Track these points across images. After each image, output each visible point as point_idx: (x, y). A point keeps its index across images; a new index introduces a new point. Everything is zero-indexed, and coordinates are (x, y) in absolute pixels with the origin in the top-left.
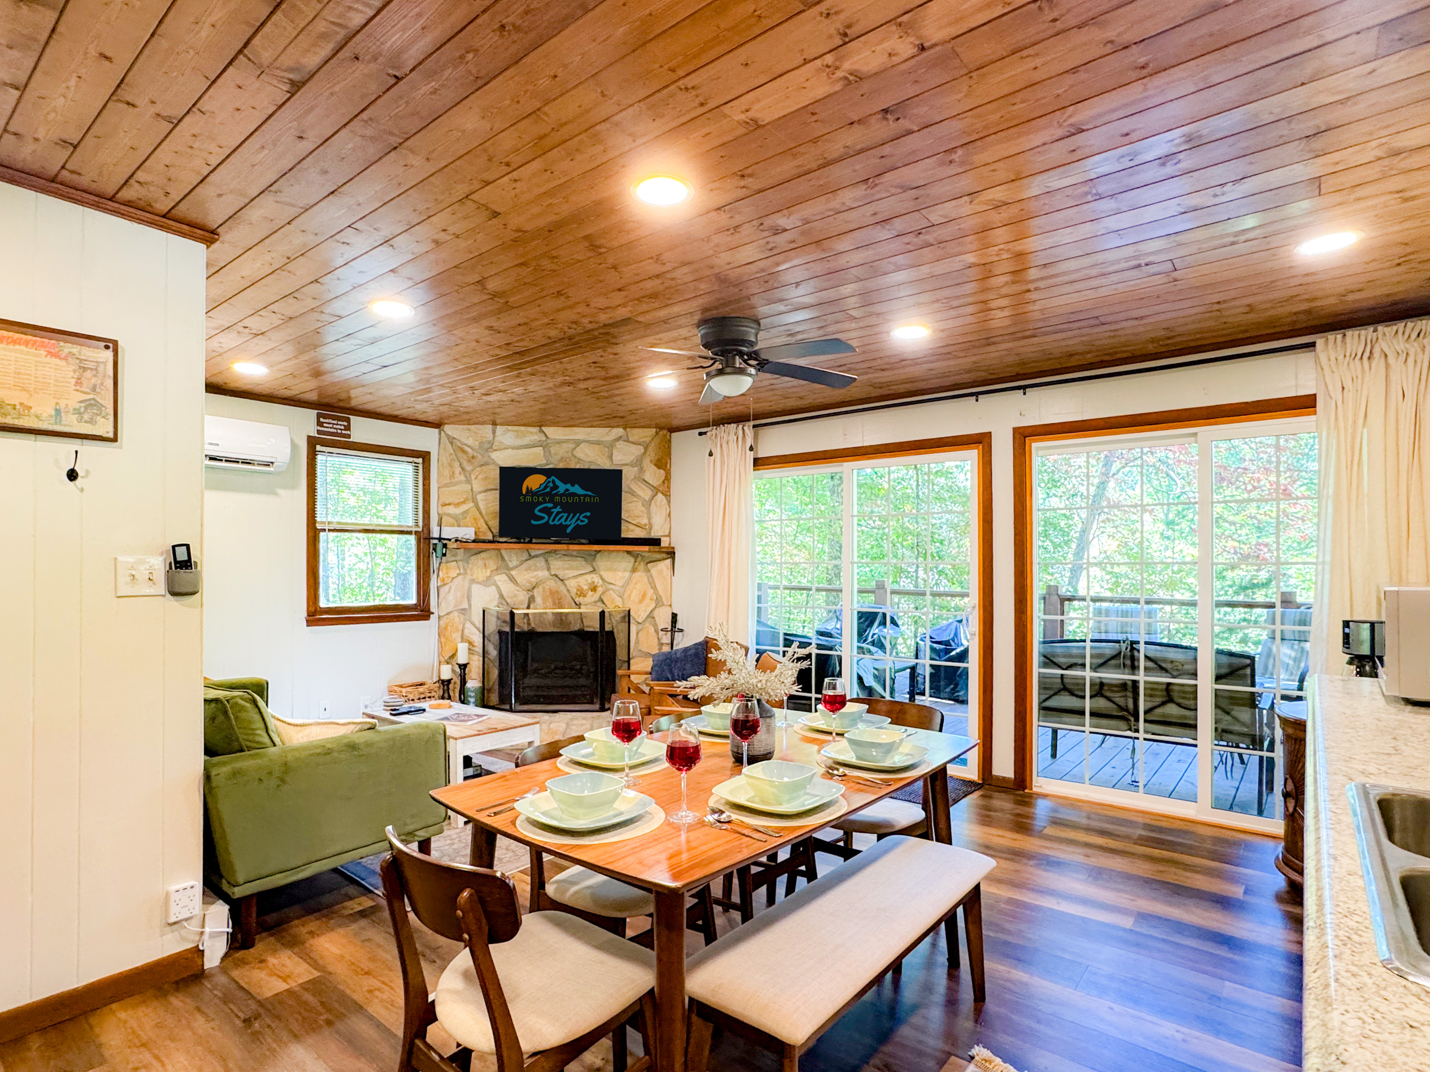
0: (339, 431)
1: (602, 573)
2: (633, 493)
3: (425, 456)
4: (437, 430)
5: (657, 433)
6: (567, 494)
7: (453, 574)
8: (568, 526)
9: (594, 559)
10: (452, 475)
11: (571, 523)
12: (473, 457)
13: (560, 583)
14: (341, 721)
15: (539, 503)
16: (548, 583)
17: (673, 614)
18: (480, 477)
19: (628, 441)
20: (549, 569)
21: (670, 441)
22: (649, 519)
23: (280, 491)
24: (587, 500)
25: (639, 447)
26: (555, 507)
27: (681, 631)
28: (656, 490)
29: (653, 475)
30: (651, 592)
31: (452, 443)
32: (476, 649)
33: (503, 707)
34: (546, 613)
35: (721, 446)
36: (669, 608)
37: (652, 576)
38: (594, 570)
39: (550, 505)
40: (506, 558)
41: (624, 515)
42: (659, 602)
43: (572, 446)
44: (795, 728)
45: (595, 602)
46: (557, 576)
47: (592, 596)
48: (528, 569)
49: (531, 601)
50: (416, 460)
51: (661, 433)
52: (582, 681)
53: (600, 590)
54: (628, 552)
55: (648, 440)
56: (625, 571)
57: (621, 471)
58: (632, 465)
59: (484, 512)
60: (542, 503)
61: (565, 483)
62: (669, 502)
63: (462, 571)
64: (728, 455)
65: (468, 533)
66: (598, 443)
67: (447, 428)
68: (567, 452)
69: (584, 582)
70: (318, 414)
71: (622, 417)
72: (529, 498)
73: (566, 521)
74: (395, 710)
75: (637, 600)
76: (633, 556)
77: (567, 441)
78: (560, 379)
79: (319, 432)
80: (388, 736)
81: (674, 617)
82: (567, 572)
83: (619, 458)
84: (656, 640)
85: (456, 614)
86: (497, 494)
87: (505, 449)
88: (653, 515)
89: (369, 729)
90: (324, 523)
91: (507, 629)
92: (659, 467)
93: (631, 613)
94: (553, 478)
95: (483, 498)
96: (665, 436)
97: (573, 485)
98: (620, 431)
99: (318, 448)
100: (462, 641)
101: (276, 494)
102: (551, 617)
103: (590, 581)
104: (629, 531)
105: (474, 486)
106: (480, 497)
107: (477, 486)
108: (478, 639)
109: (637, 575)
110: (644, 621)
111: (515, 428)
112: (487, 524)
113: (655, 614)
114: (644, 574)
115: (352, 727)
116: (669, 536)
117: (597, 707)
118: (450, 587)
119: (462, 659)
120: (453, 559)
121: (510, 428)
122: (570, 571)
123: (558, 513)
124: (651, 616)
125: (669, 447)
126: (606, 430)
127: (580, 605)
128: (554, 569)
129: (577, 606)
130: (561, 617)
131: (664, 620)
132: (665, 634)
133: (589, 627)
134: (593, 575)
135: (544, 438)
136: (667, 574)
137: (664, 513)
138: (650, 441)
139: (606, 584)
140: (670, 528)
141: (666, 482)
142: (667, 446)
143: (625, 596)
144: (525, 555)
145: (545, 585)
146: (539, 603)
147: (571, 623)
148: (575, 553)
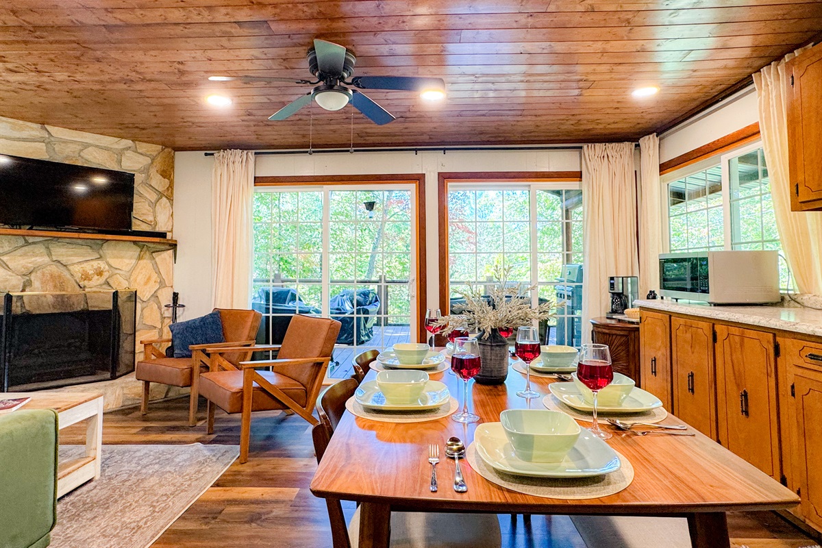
1: (109, 260)
2: (141, 195)
5: (163, 150)
9: (101, 248)
13: (62, 268)
16: (49, 268)
17: (174, 294)
19: (136, 152)
20: (50, 255)
21: (173, 157)
22: (155, 217)
25: (147, 158)
27: (183, 306)
28: (161, 195)
29: (158, 182)
30: (155, 277)
34: (45, 296)
35: (228, 165)
36: (170, 289)
37: (156, 263)
38: (100, 258)
41: (134, 214)
42: (162, 284)
43: (80, 147)
45: (101, 285)
46: (59, 262)
47: (98, 279)
48: (25, 254)
49: (26, 286)
51: (166, 150)
52: (83, 356)
53: (106, 275)
54: (135, 242)
55: (155, 154)
56: (131, 258)
57: (134, 175)
58: (141, 172)
62: (172, 205)
64: (233, 172)
66: (107, 149)
68: (74, 152)
69: (90, 268)
75: (142, 283)
76: (139, 246)
77: (74, 142)
81: (175, 296)
82: (70, 258)
83: (128, 164)
84: (159, 314)
88: (158, 214)
92: (164, 177)
93: (138, 294)
96: (170, 152)
98: (129, 143)
102: (50, 299)
103: (95, 267)
104: (137, 226)
109: (142, 262)
110: (149, 300)
111: (11, 120)
113: (159, 293)
114: (149, 261)
116: (171, 231)
117: (108, 375)
122: (75, 258)
124: (155, 296)
125: (173, 162)
126: (117, 139)
127: (85, 287)
128: (55, 255)
129: (81, 287)
130: (61, 299)
131: (166, 298)
132: (168, 310)
133: (94, 307)
134: (99, 262)
135: (47, 136)
136: (170, 262)
137: (168, 213)
138: (156, 156)
139: (112, 269)
140: (173, 226)
141: (170, 189)
142: (171, 161)
143: (131, 279)
144: (21, 241)
145: (44, 270)
146: (36, 286)
147: (73, 304)
148: (79, 241)
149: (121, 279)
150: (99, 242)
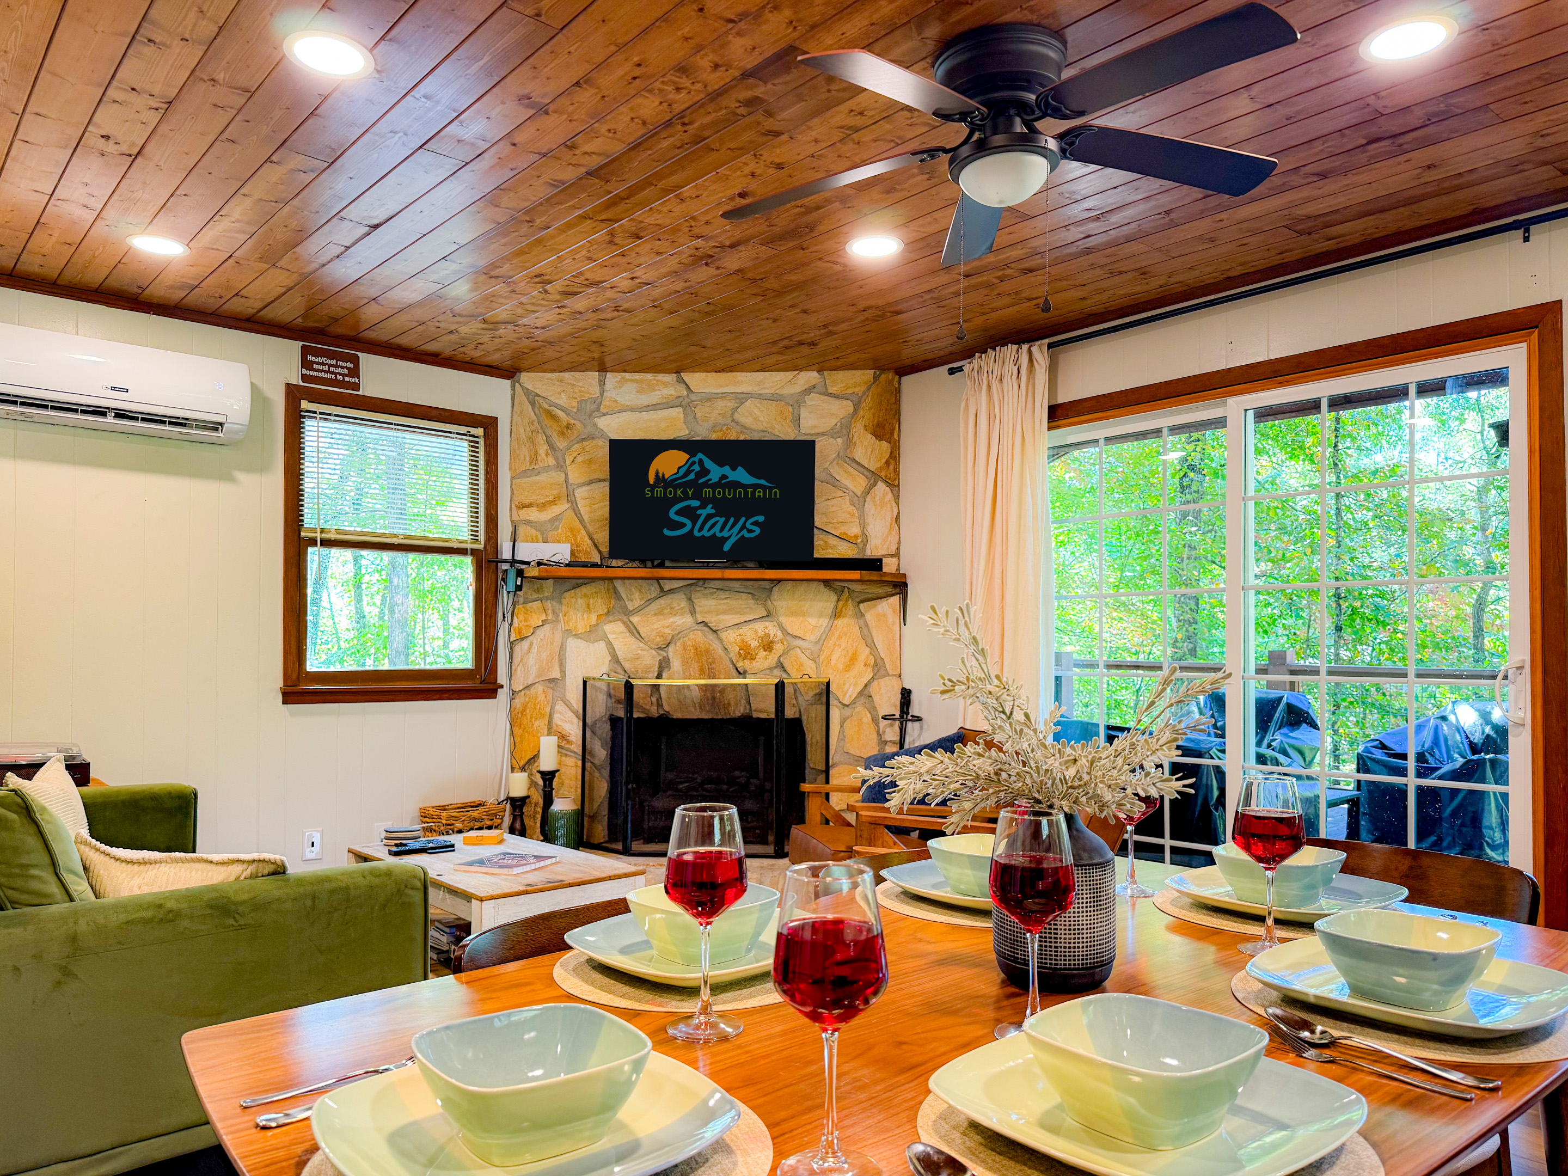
0: (340, 378)
1: (783, 619)
2: (835, 483)
3: (489, 424)
4: (508, 383)
5: (876, 378)
6: (723, 483)
7: (536, 620)
8: (725, 540)
9: (769, 597)
10: (534, 458)
11: (732, 534)
12: (568, 426)
13: (711, 636)
14: (216, 857)
15: (677, 500)
16: (692, 636)
17: (904, 689)
18: (580, 459)
19: (825, 393)
20: (693, 612)
21: (898, 391)
22: (863, 526)
23: (240, 476)
24: (759, 493)
25: (845, 403)
26: (703, 506)
27: (918, 719)
28: (874, 477)
29: (869, 451)
30: (864, 653)
31: (533, 404)
32: (573, 747)
33: (614, 846)
34: (688, 687)
35: (989, 387)
36: (895, 680)
37: (867, 625)
38: (768, 615)
39: (695, 503)
40: (624, 596)
41: (818, 521)
42: (878, 669)
43: (731, 404)
44: (1158, 900)
45: (771, 669)
46: (706, 624)
47: (766, 658)
48: (660, 613)
49: (663, 667)
50: (473, 431)
51: (883, 377)
53: (778, 648)
54: (827, 583)
55: (859, 390)
56: (821, 615)
57: (812, 443)
59: (586, 517)
60: (681, 500)
61: (721, 466)
62: (897, 498)
63: (550, 617)
64: (1001, 402)
65: (560, 552)
66: (774, 398)
67: (524, 377)
68: (723, 415)
69: (752, 634)
70: (303, 347)
71: (813, 344)
72: (659, 491)
73: (721, 530)
74: (401, 845)
75: (841, 666)
76: (834, 590)
77: (724, 396)
78: (687, 247)
79: (305, 378)
80: (301, 890)
81: (906, 695)
82: (722, 617)
83: (810, 421)
84: (875, 736)
85: (539, 688)
86: (605, 488)
87: (621, 411)
88: (870, 520)
89: (274, 873)
90: (314, 530)
91: (621, 713)
92: (879, 437)
93: (832, 688)
94: (700, 455)
95: (585, 495)
96: (890, 382)
97: (734, 469)
98: (810, 377)
99: (305, 405)
100: (549, 734)
101: (231, 479)
102: (696, 694)
103: (761, 633)
104: (825, 548)
105: (570, 475)
106: (580, 493)
107: (575, 475)
108: (573, 728)
109: (840, 622)
110: (854, 702)
111: (637, 376)
112: (591, 539)
113: (873, 689)
114: (853, 621)
115: (236, 870)
116: (897, 555)
117: (770, 849)
118: (531, 644)
119: (547, 762)
120: (535, 596)
121: (627, 375)
122: (727, 617)
123: (709, 517)
124: (865, 693)
125: (898, 402)
126: (790, 375)
127: (745, 672)
128: (701, 612)
129: (740, 673)
130: (712, 694)
131: (889, 703)
132: (891, 725)
133: (760, 711)
134: (767, 624)
135: (685, 393)
136: (894, 623)
137: (888, 517)
138: (864, 393)
139: (789, 638)
140: (899, 542)
141: (892, 462)
142: (893, 400)
143: (822, 658)
144: (654, 590)
145: (686, 639)
146: (676, 669)
147: (729, 704)
148: (736, 585)
149: (803, 658)
150: (767, 585)
